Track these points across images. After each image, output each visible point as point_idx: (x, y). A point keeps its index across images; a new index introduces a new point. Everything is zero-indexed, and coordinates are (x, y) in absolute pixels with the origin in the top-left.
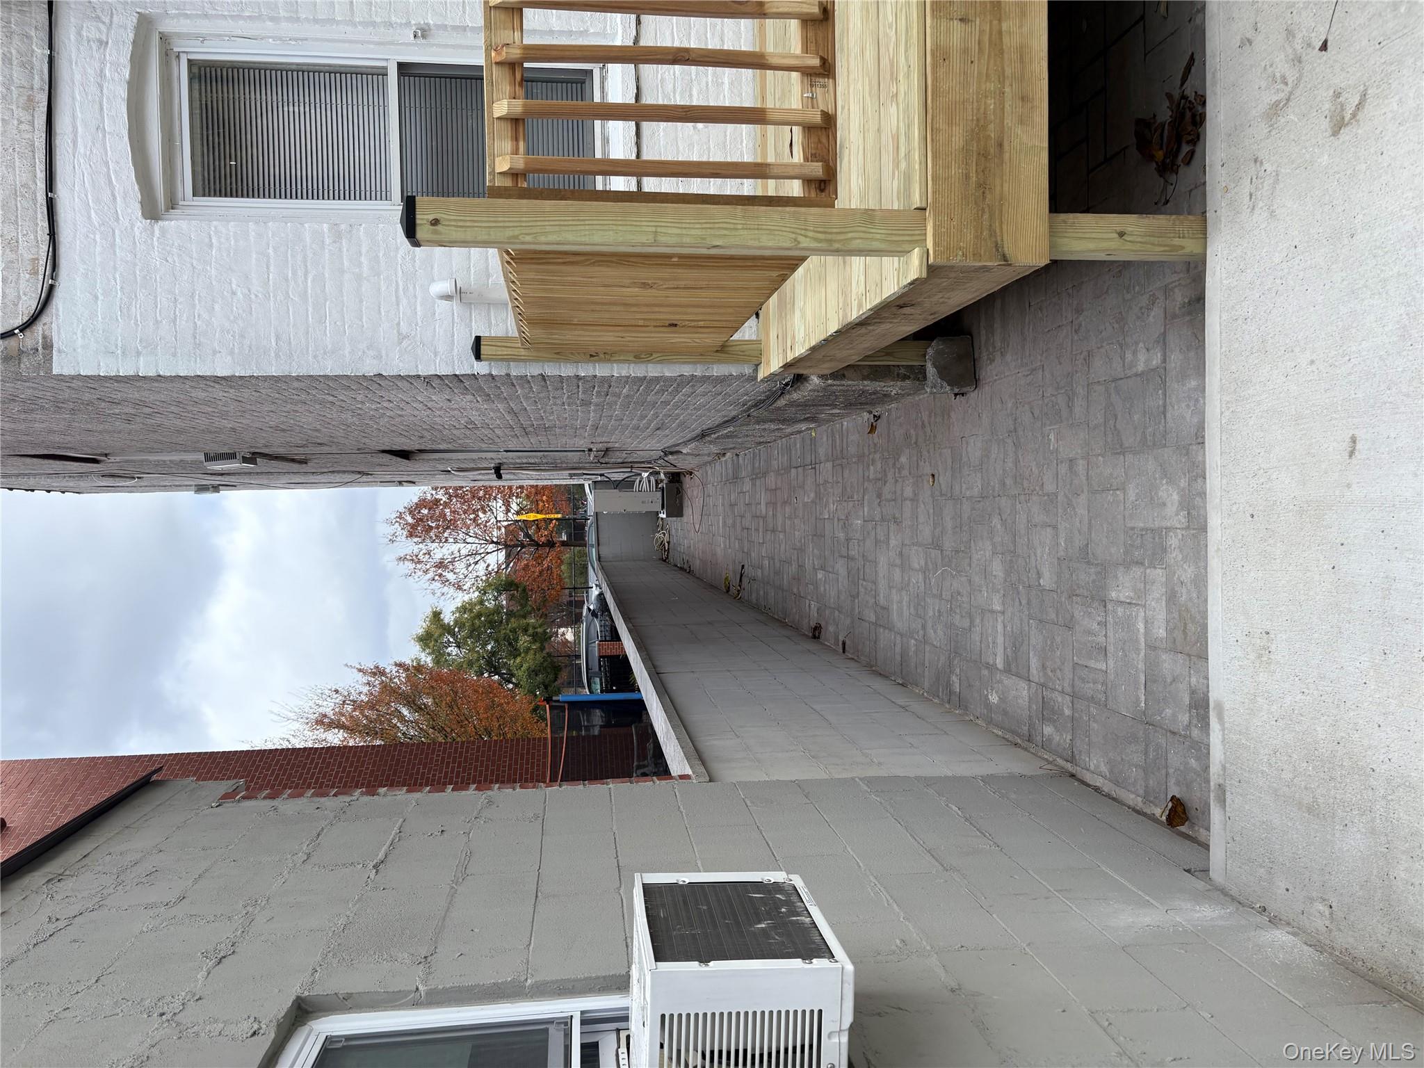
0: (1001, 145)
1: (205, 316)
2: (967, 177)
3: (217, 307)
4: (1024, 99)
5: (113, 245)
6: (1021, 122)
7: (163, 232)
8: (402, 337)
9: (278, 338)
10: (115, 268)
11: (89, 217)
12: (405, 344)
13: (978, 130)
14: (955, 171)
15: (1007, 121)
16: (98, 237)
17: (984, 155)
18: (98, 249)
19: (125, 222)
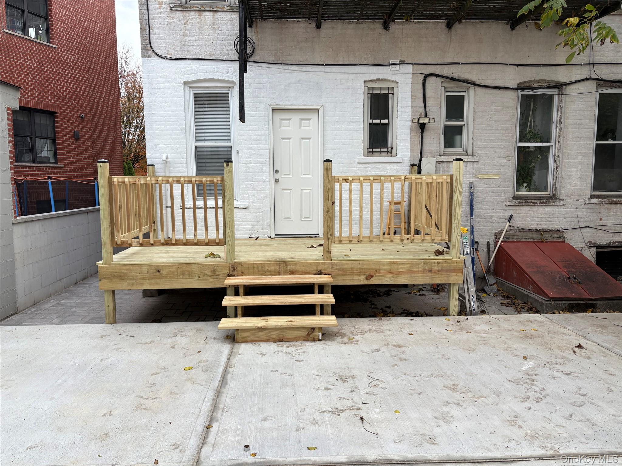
0: (123, 280)
1: (159, 96)
2: (116, 273)
3: (161, 99)
4: (133, 284)
5: (176, 74)
6: (128, 284)
7: (181, 86)
8: (156, 146)
9: (154, 114)
10: (170, 74)
11: (183, 68)
12: (154, 146)
13: (126, 275)
14: (117, 270)
15: (128, 281)
16: (178, 70)
17: (121, 276)
18: (175, 70)
19: (182, 77)
